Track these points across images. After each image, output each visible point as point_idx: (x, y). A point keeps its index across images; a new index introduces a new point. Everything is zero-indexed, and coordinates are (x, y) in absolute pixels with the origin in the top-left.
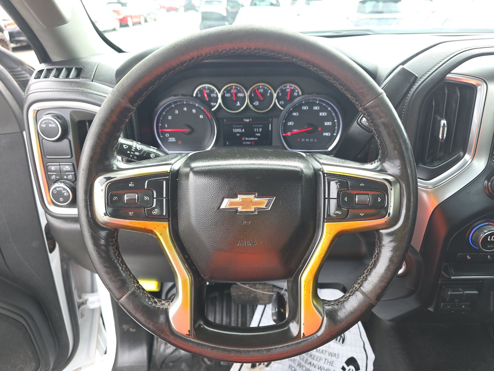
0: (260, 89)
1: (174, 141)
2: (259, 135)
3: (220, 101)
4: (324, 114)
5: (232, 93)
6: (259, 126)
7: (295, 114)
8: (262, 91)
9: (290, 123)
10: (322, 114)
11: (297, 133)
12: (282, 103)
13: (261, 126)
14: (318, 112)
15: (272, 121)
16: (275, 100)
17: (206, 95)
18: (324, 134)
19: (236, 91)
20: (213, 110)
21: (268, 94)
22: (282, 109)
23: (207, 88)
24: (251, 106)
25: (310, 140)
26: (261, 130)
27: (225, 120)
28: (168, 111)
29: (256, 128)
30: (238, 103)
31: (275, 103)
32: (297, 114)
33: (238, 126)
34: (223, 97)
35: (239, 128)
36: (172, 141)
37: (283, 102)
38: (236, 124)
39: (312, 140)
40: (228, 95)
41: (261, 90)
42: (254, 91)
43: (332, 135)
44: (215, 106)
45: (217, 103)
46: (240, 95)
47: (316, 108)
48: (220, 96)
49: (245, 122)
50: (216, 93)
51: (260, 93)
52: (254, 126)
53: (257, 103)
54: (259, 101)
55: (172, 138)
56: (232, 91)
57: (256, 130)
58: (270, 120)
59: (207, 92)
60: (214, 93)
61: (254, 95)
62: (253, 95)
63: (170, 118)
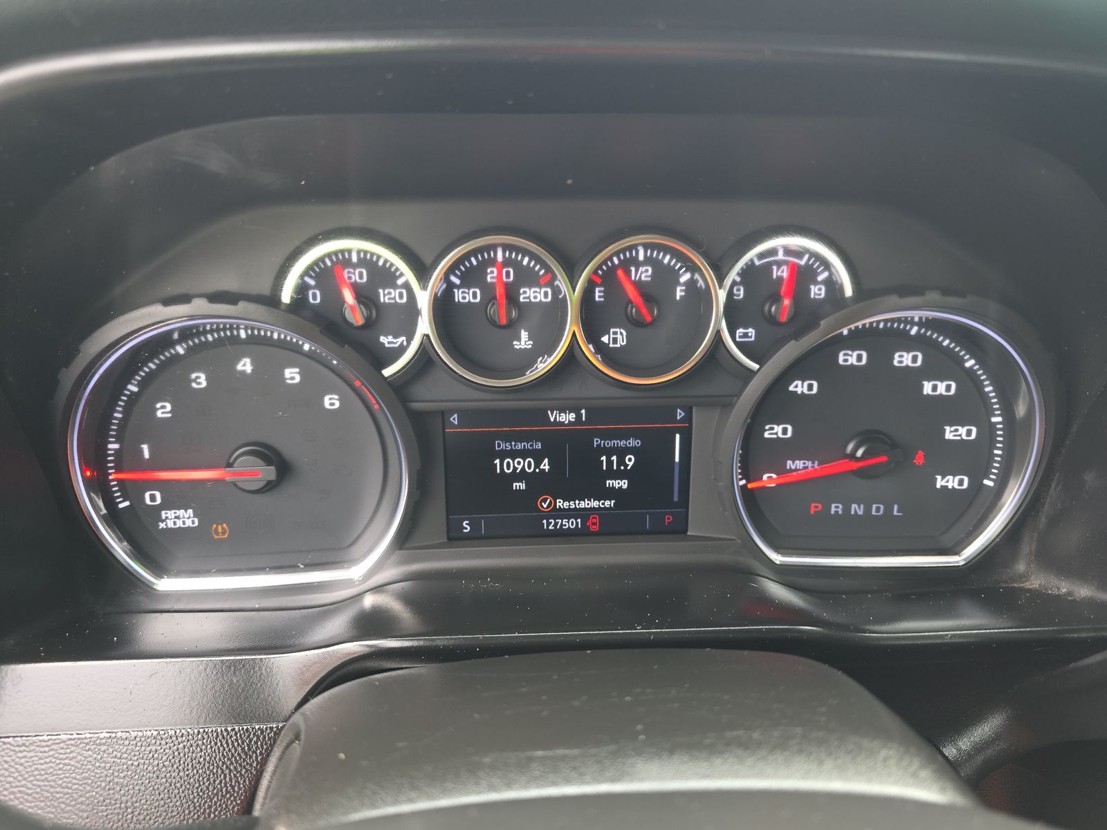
0: (638, 264)
1: (189, 523)
2: (624, 484)
3: (424, 326)
4: (941, 388)
5: (492, 284)
6: (622, 443)
7: (799, 387)
8: (645, 274)
9: (776, 431)
10: (935, 388)
11: (807, 480)
12: (746, 335)
13: (633, 443)
14: (913, 377)
15: (688, 418)
16: (718, 322)
17: (349, 297)
18: (940, 482)
19: (510, 275)
20: (387, 372)
21: (679, 293)
22: (755, 366)
23: (354, 259)
24: (588, 350)
25: (868, 510)
26: (630, 461)
27: (454, 419)
28: (151, 376)
29: (609, 452)
30: (524, 335)
31: (718, 334)
32: (810, 387)
33: (520, 446)
34: (444, 307)
35: (524, 454)
36: (179, 524)
37: (751, 331)
38: (508, 438)
39: (878, 509)
40: (465, 296)
41: (642, 269)
42: (608, 277)
43: (976, 486)
44: (402, 350)
45: (410, 339)
46: (533, 295)
47: (904, 359)
48: (424, 300)
49: (556, 423)
50: (407, 286)
51: (638, 285)
52: (596, 442)
53: (617, 337)
54: (634, 324)
55: (181, 512)
56: (492, 275)
57: (610, 463)
58: (680, 414)
59: (355, 278)
60: (395, 286)
61: (606, 294)
62: (598, 294)
63: (164, 410)
